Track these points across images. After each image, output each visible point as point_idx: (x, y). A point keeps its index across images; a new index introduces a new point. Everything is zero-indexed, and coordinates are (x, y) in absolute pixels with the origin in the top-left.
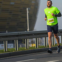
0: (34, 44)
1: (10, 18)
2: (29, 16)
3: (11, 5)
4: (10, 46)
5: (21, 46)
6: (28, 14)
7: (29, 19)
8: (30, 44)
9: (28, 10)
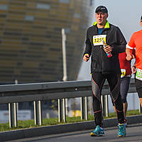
0: (77, 112)
1: (24, 52)
2: (66, 47)
3: (27, 22)
4: (24, 117)
5: (48, 115)
6: (66, 42)
7: (67, 55)
8: (68, 110)
9: (65, 33)
